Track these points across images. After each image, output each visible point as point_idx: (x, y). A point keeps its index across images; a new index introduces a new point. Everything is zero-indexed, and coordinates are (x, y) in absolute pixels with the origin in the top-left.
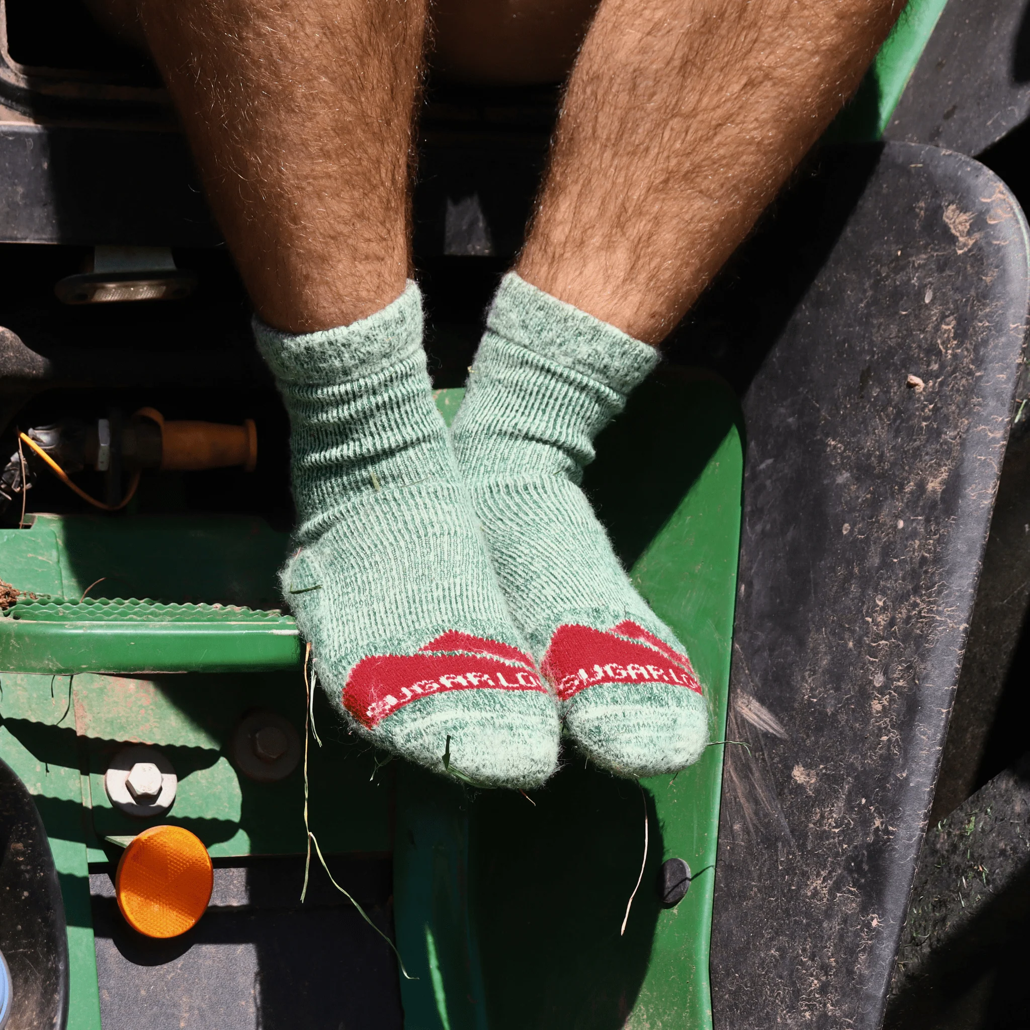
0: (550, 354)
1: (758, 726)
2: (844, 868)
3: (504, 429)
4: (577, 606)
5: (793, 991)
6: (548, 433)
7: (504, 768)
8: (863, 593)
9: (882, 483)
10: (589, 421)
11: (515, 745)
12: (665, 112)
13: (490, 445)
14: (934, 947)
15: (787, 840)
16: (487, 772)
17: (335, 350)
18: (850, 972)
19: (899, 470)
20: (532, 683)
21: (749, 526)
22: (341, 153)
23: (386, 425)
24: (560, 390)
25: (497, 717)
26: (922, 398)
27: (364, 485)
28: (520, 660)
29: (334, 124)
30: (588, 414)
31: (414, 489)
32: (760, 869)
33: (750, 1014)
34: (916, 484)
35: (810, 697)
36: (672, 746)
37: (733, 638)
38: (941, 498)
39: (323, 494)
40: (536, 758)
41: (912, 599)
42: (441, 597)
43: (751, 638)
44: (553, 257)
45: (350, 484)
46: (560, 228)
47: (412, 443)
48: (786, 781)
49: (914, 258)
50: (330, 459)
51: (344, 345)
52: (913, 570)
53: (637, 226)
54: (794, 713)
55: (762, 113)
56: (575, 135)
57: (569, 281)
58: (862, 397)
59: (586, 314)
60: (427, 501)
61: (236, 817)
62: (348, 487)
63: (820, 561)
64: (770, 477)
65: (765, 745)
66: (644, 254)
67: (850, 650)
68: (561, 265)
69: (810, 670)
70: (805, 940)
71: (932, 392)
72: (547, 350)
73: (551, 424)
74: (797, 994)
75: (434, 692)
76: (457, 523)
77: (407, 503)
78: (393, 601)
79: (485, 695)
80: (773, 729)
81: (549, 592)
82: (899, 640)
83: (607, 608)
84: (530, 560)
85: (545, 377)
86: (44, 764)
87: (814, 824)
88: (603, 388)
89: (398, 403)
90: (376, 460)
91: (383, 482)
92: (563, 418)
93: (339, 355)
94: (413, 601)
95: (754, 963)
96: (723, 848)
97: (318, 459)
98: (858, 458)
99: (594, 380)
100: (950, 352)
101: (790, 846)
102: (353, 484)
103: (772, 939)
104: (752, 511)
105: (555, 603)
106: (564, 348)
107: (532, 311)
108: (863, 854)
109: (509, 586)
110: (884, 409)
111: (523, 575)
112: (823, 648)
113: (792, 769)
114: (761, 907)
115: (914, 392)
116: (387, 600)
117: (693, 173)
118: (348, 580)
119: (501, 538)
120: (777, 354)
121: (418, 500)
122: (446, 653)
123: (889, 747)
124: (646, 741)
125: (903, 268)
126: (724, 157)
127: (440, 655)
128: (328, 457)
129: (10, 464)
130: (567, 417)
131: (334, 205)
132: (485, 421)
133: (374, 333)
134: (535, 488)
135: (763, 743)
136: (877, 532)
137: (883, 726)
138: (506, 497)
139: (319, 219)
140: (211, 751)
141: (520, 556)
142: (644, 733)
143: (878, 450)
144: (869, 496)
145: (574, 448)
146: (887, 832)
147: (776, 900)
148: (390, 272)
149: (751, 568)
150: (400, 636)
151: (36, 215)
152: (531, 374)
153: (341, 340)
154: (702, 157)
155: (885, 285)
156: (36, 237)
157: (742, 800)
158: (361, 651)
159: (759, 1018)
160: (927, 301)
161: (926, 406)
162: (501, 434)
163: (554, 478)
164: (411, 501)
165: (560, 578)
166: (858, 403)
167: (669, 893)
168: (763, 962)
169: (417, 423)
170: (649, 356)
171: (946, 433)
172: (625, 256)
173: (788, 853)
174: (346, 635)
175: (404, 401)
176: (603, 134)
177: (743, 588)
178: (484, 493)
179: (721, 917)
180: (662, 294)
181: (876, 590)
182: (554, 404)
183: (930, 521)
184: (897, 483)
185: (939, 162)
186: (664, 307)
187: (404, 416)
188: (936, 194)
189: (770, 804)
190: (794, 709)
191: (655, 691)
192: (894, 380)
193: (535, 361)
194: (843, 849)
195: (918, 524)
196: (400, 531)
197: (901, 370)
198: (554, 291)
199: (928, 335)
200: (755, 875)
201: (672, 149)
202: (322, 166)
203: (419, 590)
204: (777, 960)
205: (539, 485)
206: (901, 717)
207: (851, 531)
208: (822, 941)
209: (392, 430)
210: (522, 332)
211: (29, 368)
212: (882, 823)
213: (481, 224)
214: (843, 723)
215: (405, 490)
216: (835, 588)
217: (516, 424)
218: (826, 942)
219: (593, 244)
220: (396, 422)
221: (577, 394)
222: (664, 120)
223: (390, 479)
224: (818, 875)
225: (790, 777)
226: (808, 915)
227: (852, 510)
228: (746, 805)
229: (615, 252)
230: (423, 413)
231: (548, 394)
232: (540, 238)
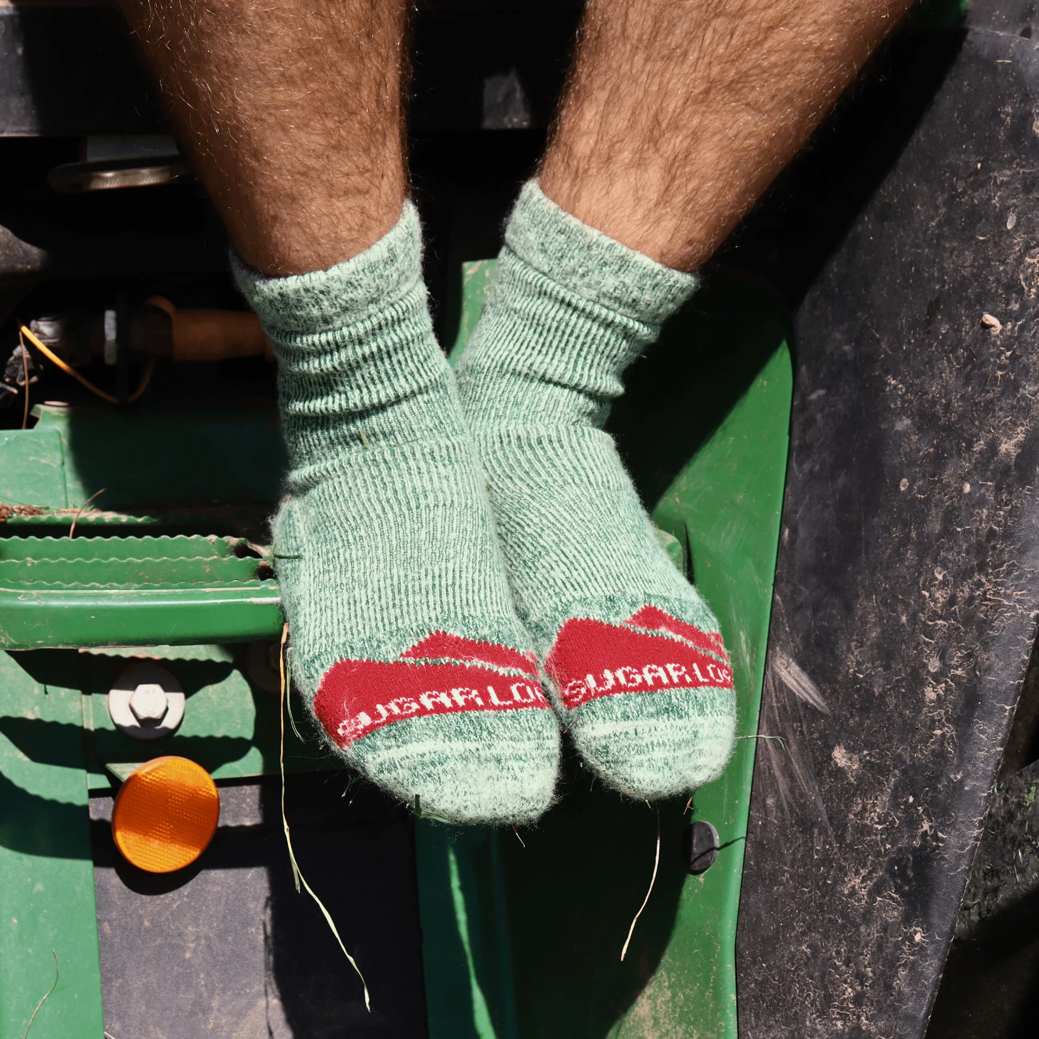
0: (571, 285)
1: (797, 694)
2: (886, 871)
3: (518, 368)
4: (588, 595)
5: (825, 996)
6: (567, 376)
7: (491, 807)
8: (920, 562)
9: (947, 437)
10: (615, 359)
11: (503, 781)
12: (706, 12)
13: (503, 386)
14: (984, 916)
15: (824, 827)
16: (470, 814)
17: (313, 298)
18: (888, 987)
19: (967, 424)
20: (528, 697)
21: (797, 462)
22: (308, 76)
23: (376, 377)
24: (582, 327)
25: (483, 748)
26: (999, 343)
27: (353, 440)
28: (517, 667)
29: (296, 44)
30: (614, 352)
31: (406, 448)
32: (794, 854)
33: (778, 1011)
34: (986, 444)
35: (855, 671)
36: (692, 764)
37: (774, 585)
38: (1016, 464)
39: (310, 446)
40: (527, 796)
41: (977, 577)
42: (431, 586)
43: (793, 592)
44: (577, 172)
45: (337, 438)
46: (585, 139)
47: (406, 396)
48: (825, 761)
49: (996, 174)
50: (314, 411)
51: (322, 292)
52: (979, 543)
53: (672, 142)
54: (837, 686)
55: (823, 14)
56: (603, 32)
57: (594, 201)
58: (929, 333)
59: (613, 241)
60: (422, 464)
61: (249, 734)
62: (336, 441)
63: (873, 517)
64: (821, 411)
65: (805, 716)
66: (681, 174)
67: (903, 625)
68: (585, 182)
69: (857, 640)
70: (840, 942)
71: (1011, 337)
72: (568, 281)
73: (571, 366)
74: (828, 999)
75: (412, 715)
76: (454, 491)
77: (398, 466)
78: (376, 589)
79: (471, 721)
80: (814, 699)
81: (558, 574)
82: (958, 622)
83: (624, 594)
84: (539, 531)
85: (566, 312)
86: (42, 686)
87: (855, 815)
88: (631, 323)
89: (388, 353)
90: (365, 414)
91: (373, 439)
92: (585, 358)
93: (317, 303)
94: (396, 590)
95: (783, 956)
96: (755, 822)
97: (302, 408)
98: (921, 404)
99: (622, 315)
100: (1033, 290)
101: (827, 835)
102: (341, 439)
103: (803, 934)
104: (800, 446)
105: (564, 589)
106: (586, 279)
107: (552, 234)
108: (908, 859)
109: (515, 559)
110: (953, 350)
111: (531, 548)
112: (872, 618)
113: (832, 748)
114: (793, 897)
115: (989, 334)
116: (370, 586)
117: (738, 82)
118: (330, 555)
119: (509, 500)
120: (834, 268)
121: (412, 463)
122: (430, 661)
123: (942, 745)
124: (660, 764)
125: (983, 185)
126: (775, 65)
127: (423, 663)
128: (312, 408)
129: (12, 358)
130: (590, 357)
131: (303, 137)
132: (498, 357)
133: (358, 278)
134: (550, 441)
135: (802, 713)
136: (939, 493)
137: (936, 718)
138: (517, 450)
139: (285, 154)
140: (223, 664)
141: (528, 525)
142: (659, 754)
143: (944, 397)
144: (931, 450)
145: (598, 391)
146: (936, 838)
147: (810, 892)
148: (378, 204)
149: (796, 512)
150: (380, 635)
151: (12, 105)
152: (550, 306)
153: (318, 286)
154: (750, 65)
155: (961, 203)
156: (15, 129)
157: (778, 773)
158: (336, 651)
159: (787, 1017)
160: (1009, 226)
161: (1002, 352)
162: (516, 373)
163: (572, 428)
164: (403, 465)
165: (571, 558)
166: (923, 339)
167: (696, 860)
168: (793, 957)
169: (412, 373)
170: (685, 286)
171: (1024, 387)
172: (659, 175)
173: (825, 843)
174: (323, 627)
175: (395, 350)
176: (634, 33)
177: (787, 532)
178: (494, 443)
179: (749, 898)
180: (701, 219)
181: (935, 561)
182: (575, 343)
183: (1002, 489)
184: (965, 440)
185: (1030, 59)
186: (703, 233)
187: (397, 366)
188: (1026, 98)
189: (807, 782)
190: (837, 682)
191: (674, 700)
192: (967, 317)
193: (554, 293)
194: (885, 849)
195: (987, 490)
196: (388, 501)
197: (975, 306)
198: (577, 211)
199: (1009, 268)
200: (789, 859)
201: (715, 54)
202: (282, 94)
203: (406, 576)
204: (808, 958)
205: (554, 438)
206: (958, 710)
207: (910, 488)
208: (858, 947)
209: (382, 382)
210: (541, 256)
211: (22, 263)
212: (931, 827)
213: (518, 95)
214: (891, 707)
215: (397, 450)
216: (889, 551)
217: (532, 364)
218: (863, 948)
219: (622, 161)
220: (387, 373)
221: (602, 331)
222: (705, 20)
223: (381, 436)
224: (857, 873)
225: (830, 758)
226: (844, 915)
227: (911, 464)
228: (780, 779)
229: (646, 170)
230: (419, 361)
231: (568, 331)
232: (563, 149)
